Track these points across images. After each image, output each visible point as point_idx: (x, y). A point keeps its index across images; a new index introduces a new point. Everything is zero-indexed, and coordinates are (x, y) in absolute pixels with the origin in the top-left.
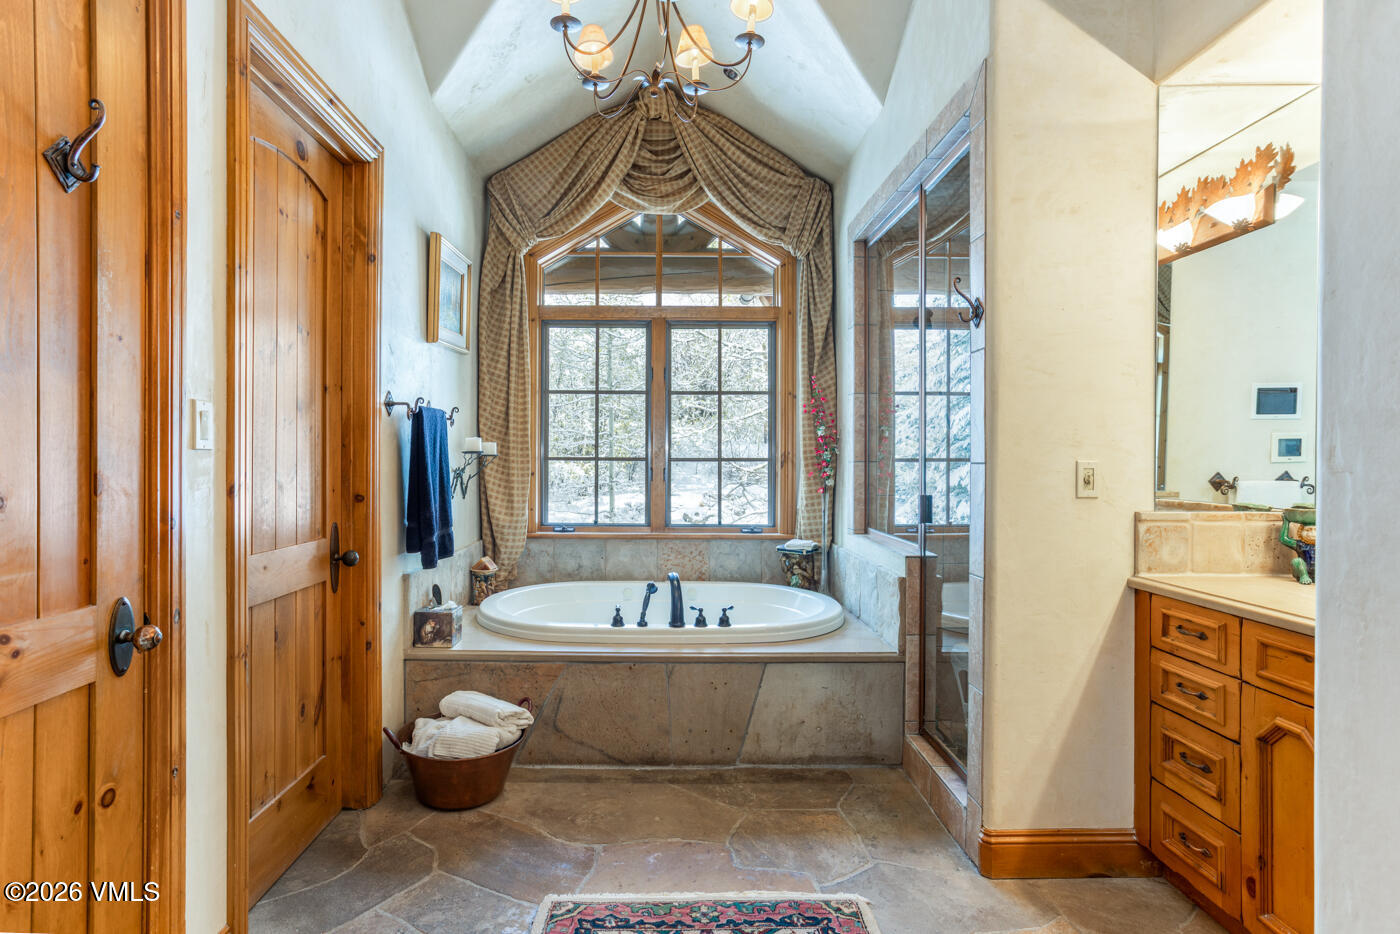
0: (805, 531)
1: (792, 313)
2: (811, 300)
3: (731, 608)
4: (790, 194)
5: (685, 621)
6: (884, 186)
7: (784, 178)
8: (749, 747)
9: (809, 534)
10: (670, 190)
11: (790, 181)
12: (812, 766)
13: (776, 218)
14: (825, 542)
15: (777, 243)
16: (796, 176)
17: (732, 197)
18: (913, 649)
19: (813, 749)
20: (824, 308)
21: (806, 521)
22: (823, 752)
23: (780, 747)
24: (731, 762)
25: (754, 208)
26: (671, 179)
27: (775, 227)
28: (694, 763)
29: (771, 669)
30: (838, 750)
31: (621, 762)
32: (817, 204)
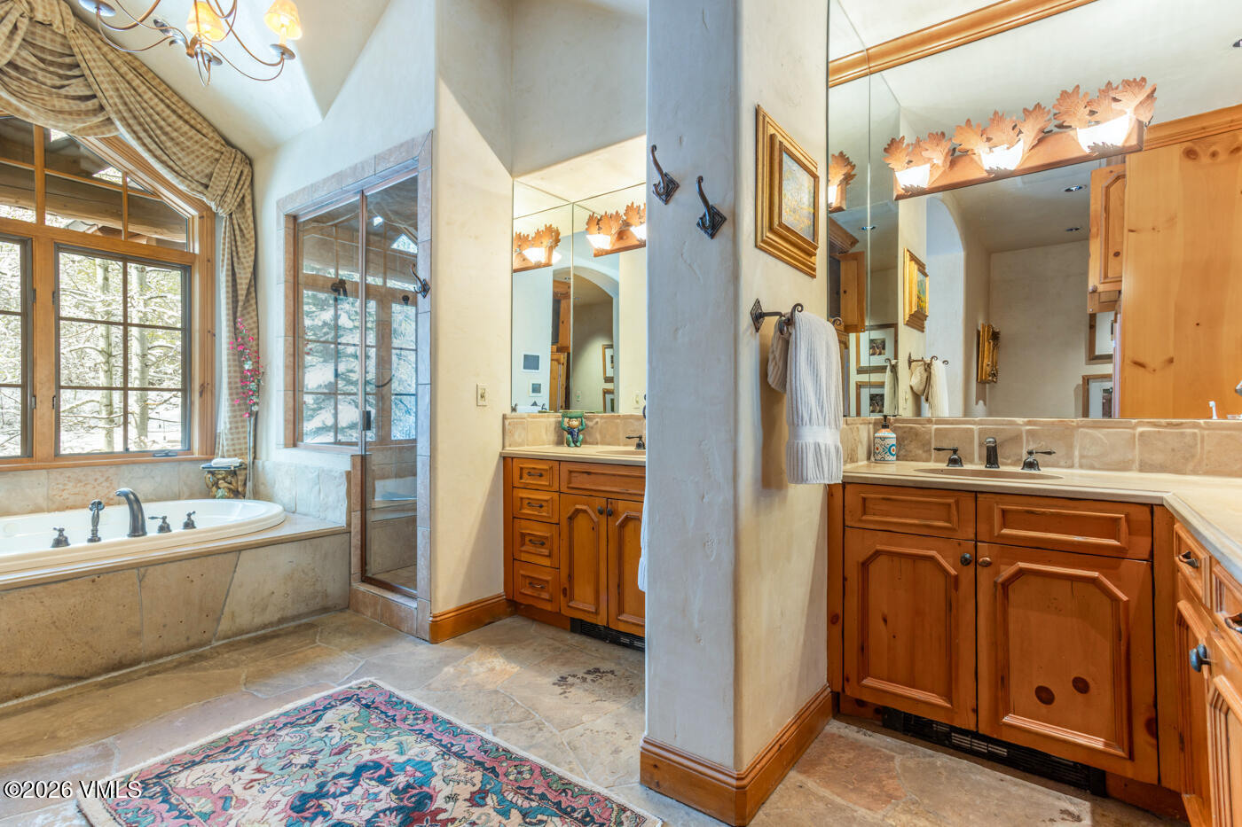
0: (228, 451)
1: (210, 262)
2: (234, 254)
3: (194, 512)
4: (212, 156)
5: (147, 530)
6: (326, 181)
7: (206, 140)
8: (224, 626)
9: (232, 453)
10: (67, 108)
11: (212, 144)
12: (281, 627)
13: (198, 173)
14: (249, 459)
15: (199, 196)
16: (217, 142)
17: (149, 140)
18: (356, 522)
19: (281, 613)
20: (248, 262)
21: (230, 443)
22: (289, 613)
23: (253, 618)
24: (208, 642)
25: (174, 158)
26: (67, 97)
27: (197, 181)
28: (169, 654)
29: (245, 555)
30: (303, 609)
31: (79, 678)
32: (239, 172)
